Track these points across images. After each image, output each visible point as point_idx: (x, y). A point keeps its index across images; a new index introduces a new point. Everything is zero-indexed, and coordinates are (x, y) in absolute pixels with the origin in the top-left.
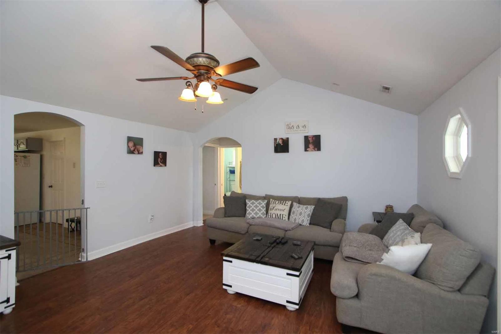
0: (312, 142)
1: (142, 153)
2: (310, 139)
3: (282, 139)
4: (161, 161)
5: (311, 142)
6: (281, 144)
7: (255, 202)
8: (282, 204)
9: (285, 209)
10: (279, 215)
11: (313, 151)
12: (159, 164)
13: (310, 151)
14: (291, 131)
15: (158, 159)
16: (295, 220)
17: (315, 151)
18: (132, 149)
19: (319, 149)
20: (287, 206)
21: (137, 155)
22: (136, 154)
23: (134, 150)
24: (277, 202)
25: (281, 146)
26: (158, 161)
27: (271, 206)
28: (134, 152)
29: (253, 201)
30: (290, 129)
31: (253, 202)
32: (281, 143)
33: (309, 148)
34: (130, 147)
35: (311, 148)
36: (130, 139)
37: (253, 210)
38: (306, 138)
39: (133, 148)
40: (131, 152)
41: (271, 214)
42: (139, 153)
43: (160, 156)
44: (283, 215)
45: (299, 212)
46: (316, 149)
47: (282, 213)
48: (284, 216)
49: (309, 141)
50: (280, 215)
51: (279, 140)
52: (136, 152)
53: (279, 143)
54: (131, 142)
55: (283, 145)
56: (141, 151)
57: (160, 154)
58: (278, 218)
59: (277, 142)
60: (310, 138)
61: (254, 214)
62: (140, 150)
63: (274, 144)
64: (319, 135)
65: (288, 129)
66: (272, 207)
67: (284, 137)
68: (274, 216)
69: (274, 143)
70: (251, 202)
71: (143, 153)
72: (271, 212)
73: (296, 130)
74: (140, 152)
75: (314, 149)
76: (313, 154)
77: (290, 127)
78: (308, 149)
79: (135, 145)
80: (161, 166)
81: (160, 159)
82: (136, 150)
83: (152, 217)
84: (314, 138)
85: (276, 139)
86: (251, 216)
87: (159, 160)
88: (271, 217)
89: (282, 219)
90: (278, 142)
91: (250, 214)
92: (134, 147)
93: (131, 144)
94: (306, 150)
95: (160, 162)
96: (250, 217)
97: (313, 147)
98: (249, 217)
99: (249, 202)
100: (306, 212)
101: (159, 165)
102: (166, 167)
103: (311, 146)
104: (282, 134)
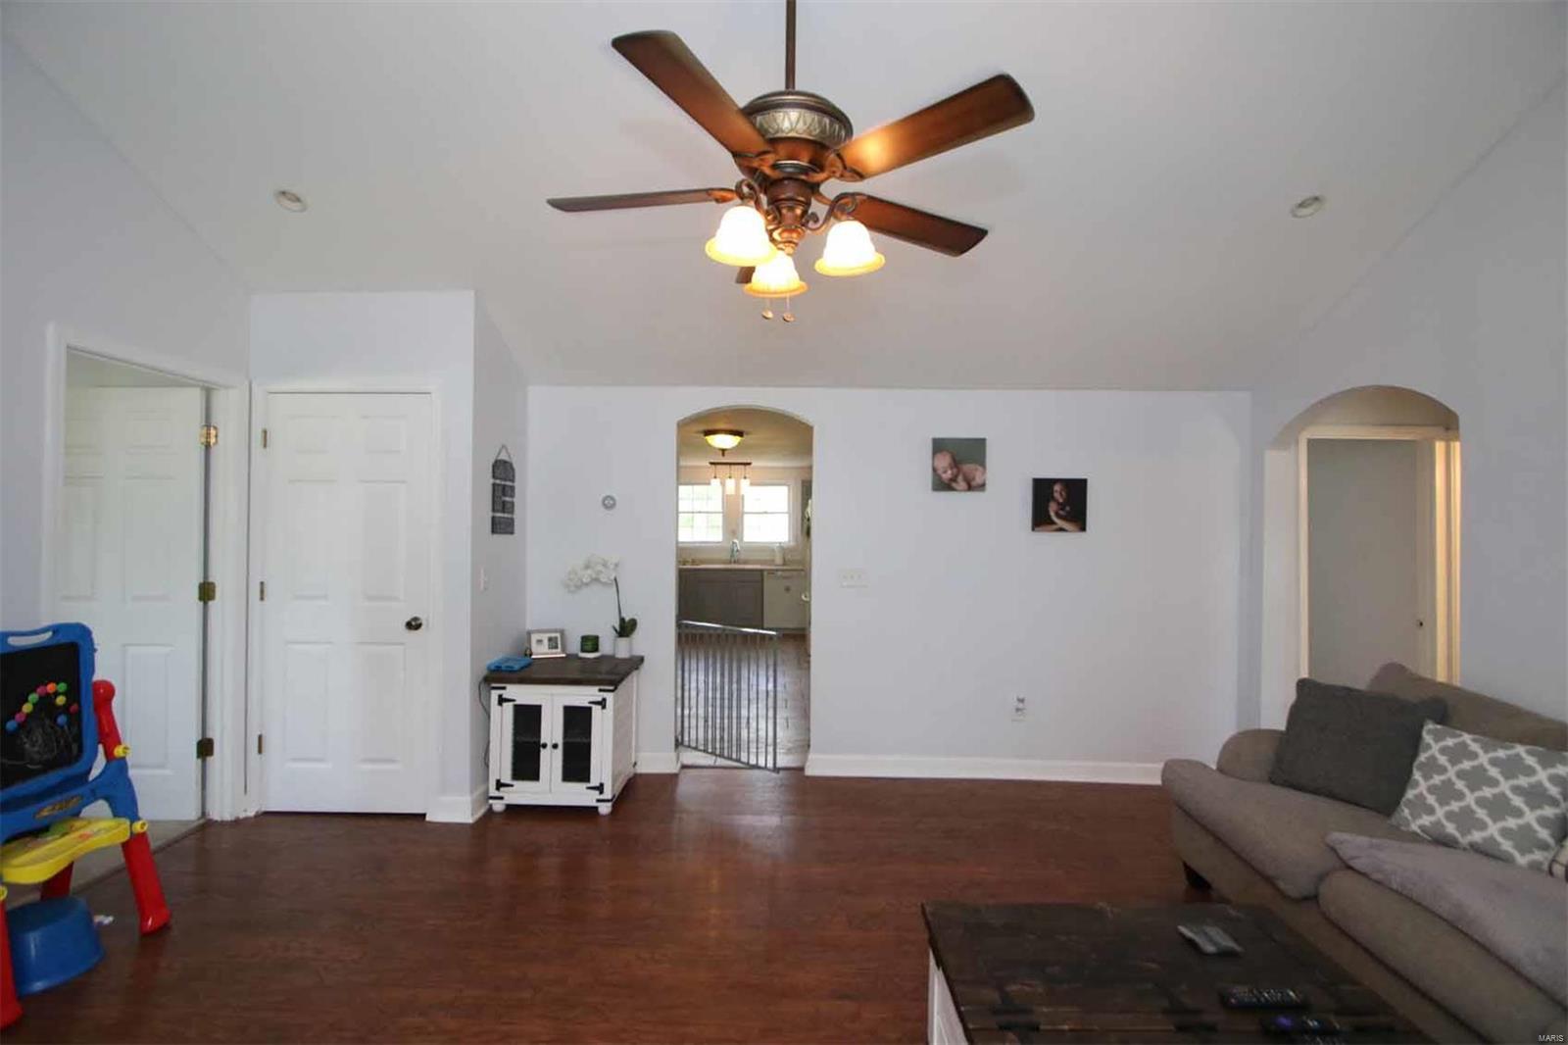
1: (982, 487)
4: (1061, 512)
7: (1475, 747)
12: (1053, 523)
15: (1048, 506)
18: (948, 475)
21: (963, 494)
22: (961, 491)
23: (954, 479)
26: (1048, 512)
28: (954, 485)
29: (1467, 738)
31: (1464, 745)
34: (940, 472)
36: (939, 446)
39: (949, 472)
40: (942, 485)
42: (970, 488)
43: (1057, 495)
52: (962, 484)
54: (945, 453)
56: (978, 480)
57: (1057, 488)
62: (974, 479)
70: (1450, 742)
71: (987, 486)
74: (973, 483)
79: (956, 463)
80: (1061, 530)
81: (1059, 503)
82: (960, 478)
83: (1021, 706)
86: (1426, 820)
87: (1052, 508)
92: (951, 468)
93: (944, 461)
95: (1058, 515)
96: (1420, 827)
99: (1437, 741)
101: (1055, 527)
102: (1082, 534)
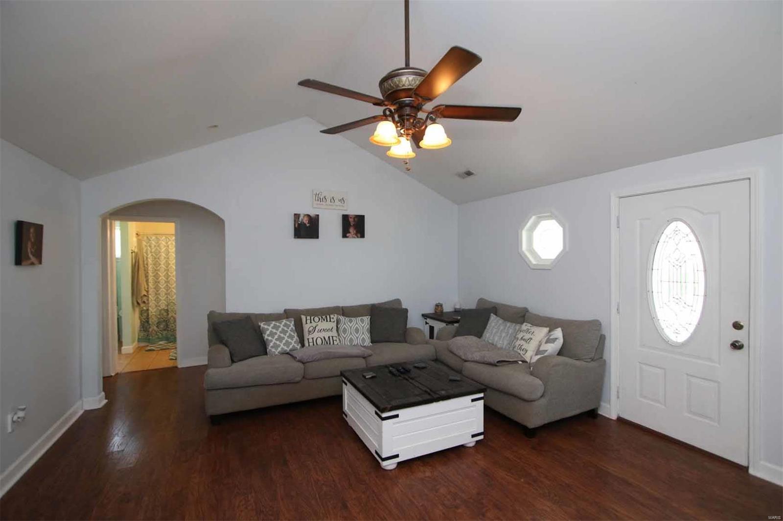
0: (354, 225)
2: (351, 220)
3: (308, 216)
4: (33, 251)
5: (352, 225)
6: (305, 224)
8: (326, 320)
9: (332, 328)
10: (327, 338)
11: (355, 237)
12: (30, 259)
13: (351, 238)
14: (322, 204)
15: (27, 243)
16: (351, 340)
17: (358, 237)
19: (363, 236)
20: (334, 322)
24: (316, 319)
25: (307, 227)
26: (27, 249)
27: (307, 327)
30: (320, 201)
32: (307, 222)
33: (350, 233)
35: (353, 233)
37: (280, 339)
38: (345, 218)
41: (313, 338)
43: (31, 236)
44: (332, 337)
45: (353, 329)
46: (359, 235)
47: (330, 334)
48: (334, 338)
49: (350, 223)
50: (329, 337)
51: (304, 217)
53: (304, 222)
55: (309, 226)
57: (32, 230)
58: (327, 343)
59: (300, 219)
60: (351, 218)
61: (284, 344)
63: (293, 222)
64: (362, 216)
65: (318, 200)
66: (312, 328)
67: (312, 213)
68: (319, 341)
69: (295, 221)
72: (311, 336)
73: (330, 205)
75: (356, 234)
76: (353, 242)
77: (320, 198)
78: (348, 235)
80: (32, 264)
81: (31, 243)
84: (356, 219)
85: (297, 216)
87: (29, 246)
88: (314, 344)
89: (333, 344)
90: (302, 220)
91: (276, 346)
94: (345, 236)
95: (31, 252)
97: (355, 232)
98: (277, 353)
100: (364, 326)
102: (40, 267)
103: (352, 230)
104: (307, 209)
